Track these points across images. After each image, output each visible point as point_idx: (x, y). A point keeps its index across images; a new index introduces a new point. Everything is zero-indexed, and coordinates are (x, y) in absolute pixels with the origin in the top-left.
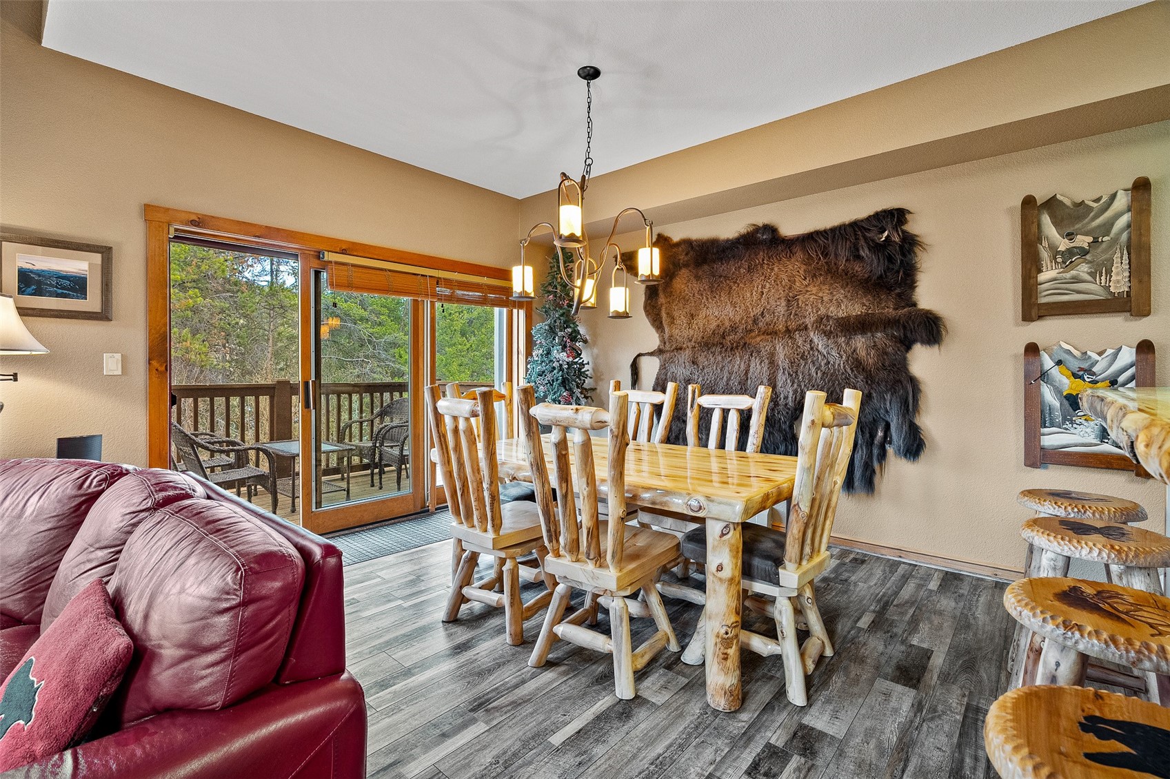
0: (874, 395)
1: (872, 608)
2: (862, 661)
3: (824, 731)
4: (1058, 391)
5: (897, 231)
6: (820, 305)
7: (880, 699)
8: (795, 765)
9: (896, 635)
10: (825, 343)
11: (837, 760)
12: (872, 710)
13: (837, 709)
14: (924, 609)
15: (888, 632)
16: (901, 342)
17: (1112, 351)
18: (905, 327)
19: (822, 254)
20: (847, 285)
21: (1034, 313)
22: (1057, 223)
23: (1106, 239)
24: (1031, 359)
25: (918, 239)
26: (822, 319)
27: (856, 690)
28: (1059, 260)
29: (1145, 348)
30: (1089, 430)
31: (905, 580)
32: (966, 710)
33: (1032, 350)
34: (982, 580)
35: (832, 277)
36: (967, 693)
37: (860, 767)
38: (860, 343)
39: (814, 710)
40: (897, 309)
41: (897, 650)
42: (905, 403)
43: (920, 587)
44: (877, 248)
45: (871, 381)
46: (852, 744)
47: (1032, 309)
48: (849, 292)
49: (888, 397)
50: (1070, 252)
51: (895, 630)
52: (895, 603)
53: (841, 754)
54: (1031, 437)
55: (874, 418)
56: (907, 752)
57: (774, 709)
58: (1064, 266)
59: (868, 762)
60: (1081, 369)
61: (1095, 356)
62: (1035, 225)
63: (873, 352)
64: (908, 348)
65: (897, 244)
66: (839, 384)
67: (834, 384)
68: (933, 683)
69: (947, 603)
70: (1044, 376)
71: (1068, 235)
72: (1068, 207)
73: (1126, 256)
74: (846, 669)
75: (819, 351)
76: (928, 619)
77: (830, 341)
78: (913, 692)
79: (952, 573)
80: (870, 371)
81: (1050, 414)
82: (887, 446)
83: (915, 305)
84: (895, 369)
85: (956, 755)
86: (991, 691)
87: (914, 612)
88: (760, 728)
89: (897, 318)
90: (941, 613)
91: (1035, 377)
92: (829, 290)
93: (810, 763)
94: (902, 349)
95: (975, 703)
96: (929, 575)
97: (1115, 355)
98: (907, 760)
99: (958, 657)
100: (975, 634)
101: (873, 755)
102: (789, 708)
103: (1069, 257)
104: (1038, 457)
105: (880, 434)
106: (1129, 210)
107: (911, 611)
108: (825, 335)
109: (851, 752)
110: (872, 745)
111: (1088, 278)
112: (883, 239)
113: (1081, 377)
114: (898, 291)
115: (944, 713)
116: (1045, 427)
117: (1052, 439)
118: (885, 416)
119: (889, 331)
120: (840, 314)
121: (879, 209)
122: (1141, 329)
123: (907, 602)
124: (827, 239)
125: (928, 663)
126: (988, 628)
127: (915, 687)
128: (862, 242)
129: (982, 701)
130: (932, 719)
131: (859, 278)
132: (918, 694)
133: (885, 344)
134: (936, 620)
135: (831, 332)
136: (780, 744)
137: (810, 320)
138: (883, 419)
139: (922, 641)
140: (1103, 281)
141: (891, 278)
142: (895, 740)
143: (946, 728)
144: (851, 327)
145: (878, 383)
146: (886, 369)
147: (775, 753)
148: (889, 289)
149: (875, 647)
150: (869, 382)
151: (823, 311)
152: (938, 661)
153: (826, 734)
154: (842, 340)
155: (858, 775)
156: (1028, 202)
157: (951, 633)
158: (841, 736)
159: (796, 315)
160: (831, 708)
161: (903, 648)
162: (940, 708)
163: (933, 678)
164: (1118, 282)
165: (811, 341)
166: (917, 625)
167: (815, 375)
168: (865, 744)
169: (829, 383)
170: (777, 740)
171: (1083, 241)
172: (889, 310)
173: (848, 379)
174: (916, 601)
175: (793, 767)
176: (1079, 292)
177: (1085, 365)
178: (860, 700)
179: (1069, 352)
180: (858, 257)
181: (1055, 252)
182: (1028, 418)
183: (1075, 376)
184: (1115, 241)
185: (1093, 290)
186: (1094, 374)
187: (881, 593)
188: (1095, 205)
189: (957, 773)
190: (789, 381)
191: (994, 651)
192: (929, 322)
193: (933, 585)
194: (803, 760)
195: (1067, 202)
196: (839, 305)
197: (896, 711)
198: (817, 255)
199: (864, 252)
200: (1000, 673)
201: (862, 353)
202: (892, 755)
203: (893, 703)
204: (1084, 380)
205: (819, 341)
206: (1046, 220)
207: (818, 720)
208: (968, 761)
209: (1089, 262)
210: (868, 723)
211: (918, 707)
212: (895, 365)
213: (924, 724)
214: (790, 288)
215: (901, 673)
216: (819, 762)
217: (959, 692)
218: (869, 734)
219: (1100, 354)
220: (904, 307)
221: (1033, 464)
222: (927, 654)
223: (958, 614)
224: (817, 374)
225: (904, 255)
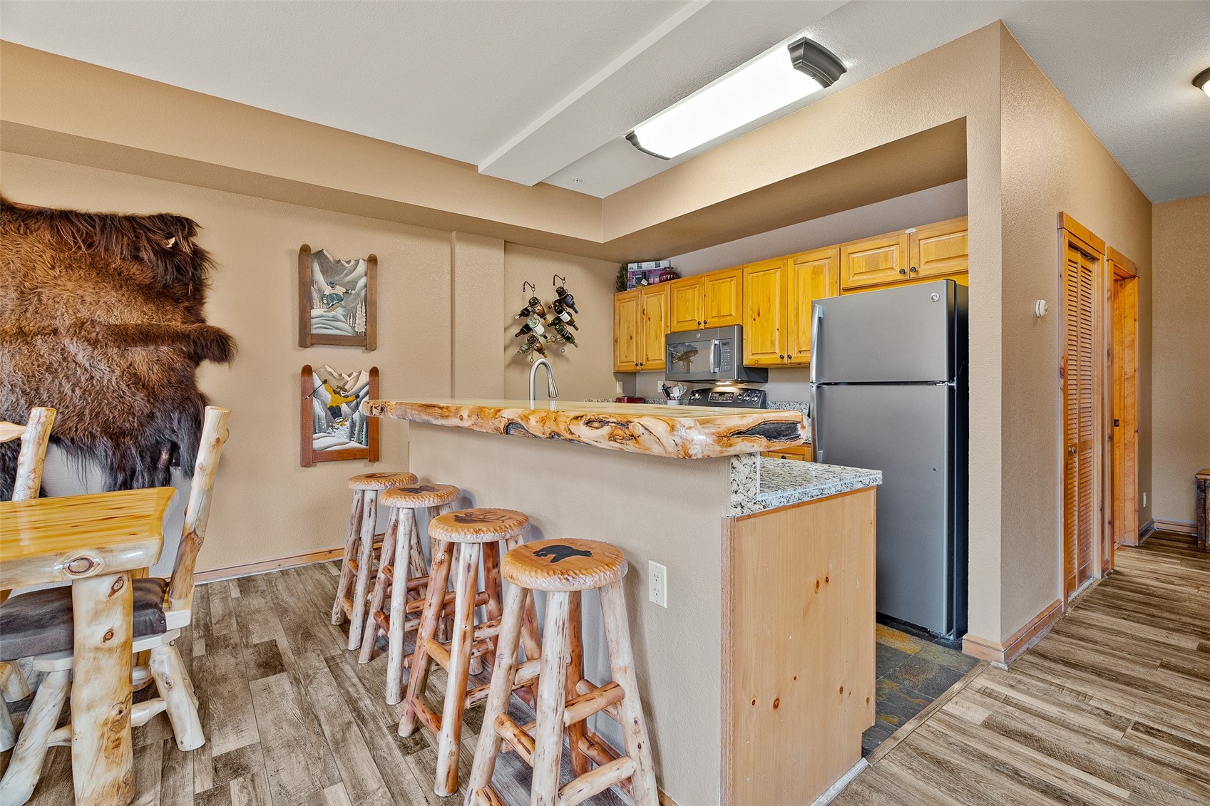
0: (158, 414)
1: (196, 635)
2: (224, 679)
3: (239, 747)
4: (324, 404)
5: (188, 242)
6: (79, 306)
7: (264, 695)
8: (237, 788)
9: (236, 645)
10: (89, 353)
11: (268, 756)
12: (265, 706)
13: (235, 725)
14: (242, 614)
15: (228, 646)
16: (190, 358)
17: (356, 374)
18: (195, 343)
19: (84, 241)
20: (121, 287)
21: (308, 341)
22: (324, 272)
23: (353, 292)
24: (306, 378)
25: (208, 255)
26: (83, 324)
27: (239, 702)
28: (325, 302)
29: (374, 372)
30: (343, 432)
31: (206, 599)
32: (327, 663)
33: (307, 371)
34: (270, 574)
35: (98, 274)
36: (319, 652)
37: (289, 746)
38: (140, 356)
39: (215, 740)
40: (186, 323)
41: (248, 655)
42: (196, 420)
43: (225, 599)
44: (163, 254)
45: (154, 399)
46: (270, 738)
47: (307, 338)
48: (123, 295)
49: (176, 416)
50: (331, 297)
51: (232, 641)
52: (213, 621)
53: (268, 750)
54: (306, 441)
55: (156, 440)
56: (313, 713)
57: (174, 769)
58: (328, 307)
59: (293, 739)
60: (338, 387)
61: (347, 378)
62: (309, 270)
63: (156, 368)
64: (197, 364)
65: (188, 255)
66: (109, 403)
67: (100, 404)
68: (293, 660)
69: (256, 602)
70: (315, 392)
71: (331, 283)
72: (331, 262)
73: (364, 307)
74: (215, 693)
75: (77, 363)
76: (252, 619)
77: (96, 352)
78: (284, 675)
79: (243, 578)
80: (153, 388)
81: (319, 422)
82: (172, 469)
83: (203, 321)
84: (184, 386)
85: (342, 691)
86: (332, 642)
87: (237, 620)
88: (174, 793)
89: (187, 333)
90: (259, 611)
91: (308, 393)
92: (94, 289)
93: (249, 776)
94: (192, 365)
95: (329, 655)
96: (224, 589)
97: (358, 377)
98: (317, 717)
99: (295, 634)
100: (295, 613)
101: (293, 733)
102: (190, 756)
103: (333, 301)
104: (311, 458)
105: (165, 456)
106: (366, 275)
107: (234, 621)
108: (89, 344)
109: (274, 744)
110: (285, 726)
111: (343, 319)
112: (170, 246)
113: (338, 393)
114: (186, 304)
115: (315, 673)
116: (316, 433)
117: (320, 442)
118: (170, 436)
119: (178, 345)
120: (113, 321)
121: (164, 211)
122: (372, 359)
123: (224, 617)
124: (94, 227)
125: (278, 650)
126: (300, 605)
127: (282, 670)
128: (144, 242)
129: (331, 651)
130: (311, 682)
131: (137, 282)
132: (289, 673)
133: (173, 360)
134: (259, 617)
135: (97, 341)
136: (208, 785)
137: (63, 322)
138: (169, 440)
139: (261, 637)
140: (351, 322)
141: (178, 290)
142: (298, 712)
143: (324, 681)
144: (125, 337)
145: (162, 401)
146: (173, 386)
147: (210, 796)
148: (176, 301)
149: (227, 663)
150: (152, 400)
151: (84, 313)
152: (284, 644)
153: (244, 748)
154: (113, 351)
155: (292, 752)
156: (305, 250)
157: (278, 621)
158: (256, 739)
159: (37, 313)
160: (230, 728)
161: (251, 650)
162: (310, 672)
163: (289, 657)
164: (360, 324)
165: (62, 349)
166: (247, 628)
167: (70, 393)
168: (280, 730)
169: (93, 402)
170: (203, 786)
171: (340, 290)
172: (176, 322)
173: (121, 397)
174: (231, 612)
175: (237, 792)
176: (337, 329)
177: (341, 384)
178: (250, 706)
179: (331, 374)
180: (137, 259)
181: (322, 296)
182: (303, 427)
183: (335, 392)
184: (358, 294)
185: (344, 329)
186: (346, 391)
187: (194, 620)
188: (346, 265)
189: (351, 701)
190: (22, 402)
191: (315, 617)
192: (221, 340)
193: (235, 593)
194: (241, 779)
195: (331, 259)
196: (109, 310)
197: (283, 694)
198: (76, 243)
199: (147, 254)
200: (328, 629)
201: (142, 369)
202: (305, 722)
203: (277, 691)
204: (340, 395)
205: (79, 351)
206: (316, 267)
207: (226, 744)
208: (351, 690)
209: (343, 307)
210: (270, 716)
211: (296, 681)
212: (183, 381)
213: (309, 688)
214: (26, 276)
215: (264, 668)
216: (256, 769)
217: (314, 655)
218: (277, 723)
219: (349, 376)
220: (193, 322)
221: (308, 464)
222: (273, 645)
223: (272, 605)
224: (73, 391)
225: (195, 268)
